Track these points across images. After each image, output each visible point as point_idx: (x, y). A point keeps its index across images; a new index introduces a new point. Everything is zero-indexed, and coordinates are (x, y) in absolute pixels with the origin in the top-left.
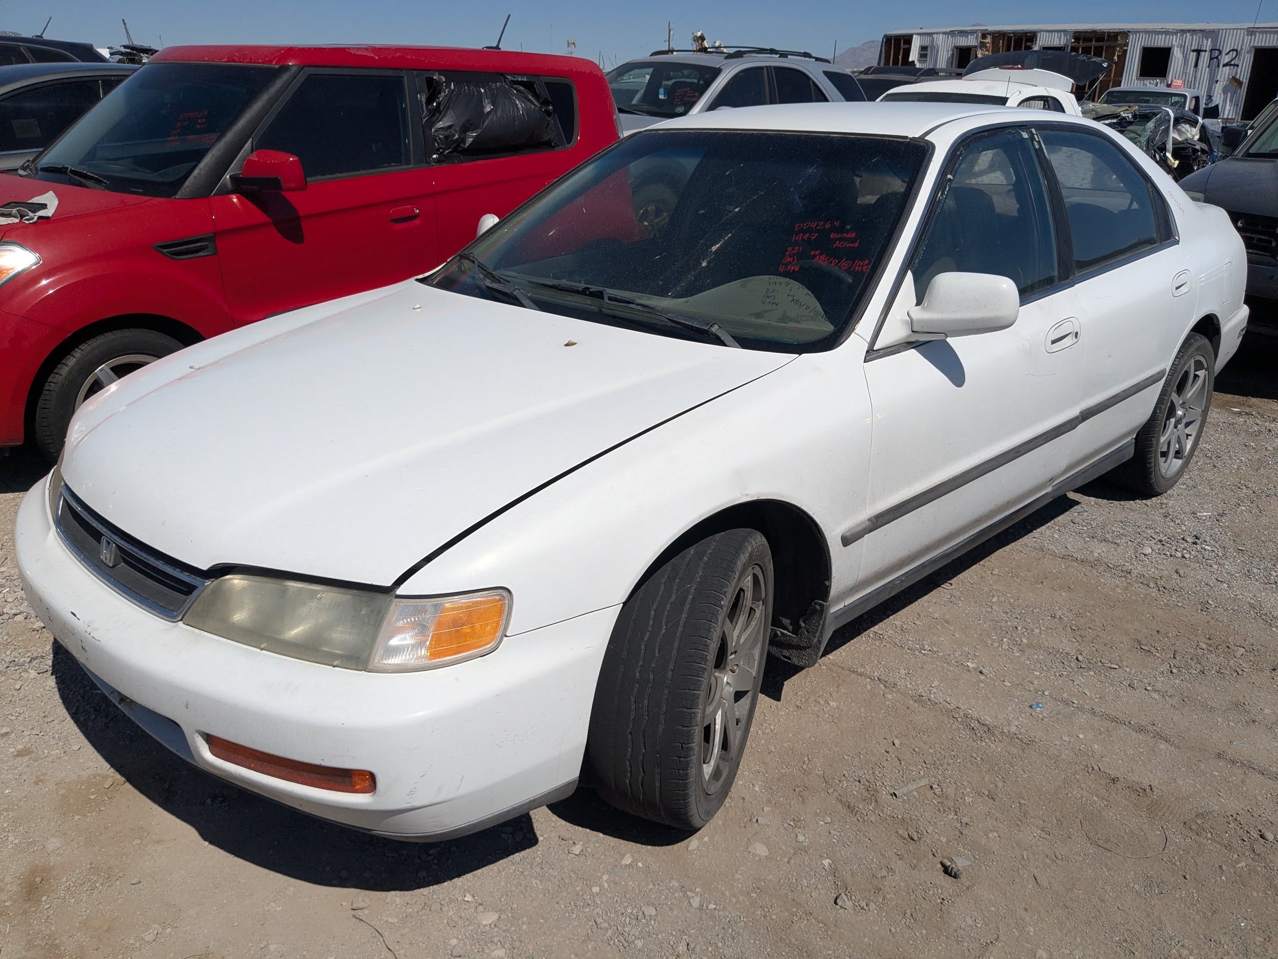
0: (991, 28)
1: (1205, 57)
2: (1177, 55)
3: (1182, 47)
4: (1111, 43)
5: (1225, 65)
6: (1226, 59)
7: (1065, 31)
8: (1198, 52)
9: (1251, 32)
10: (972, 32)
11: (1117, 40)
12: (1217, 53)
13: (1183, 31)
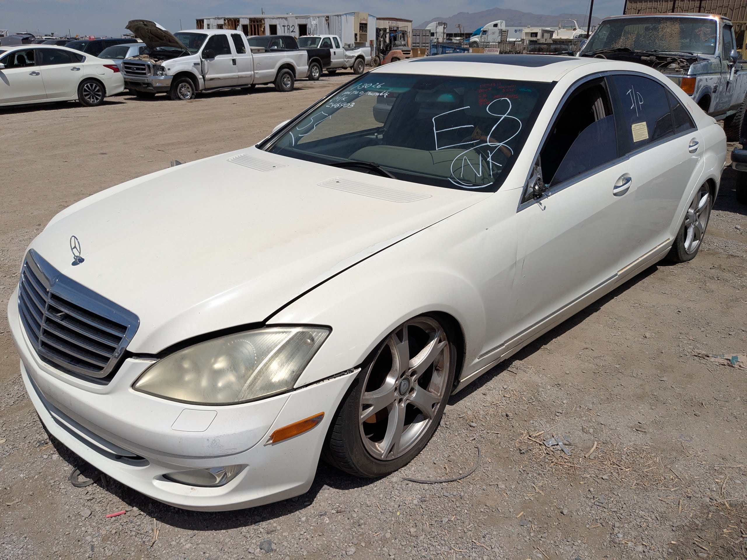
0: (227, 17)
1: (286, 28)
2: (278, 27)
3: (279, 24)
4: (261, 23)
5: (292, 32)
6: (291, 29)
7: (247, 18)
8: (284, 26)
9: (297, 18)
10: (221, 18)
11: (262, 22)
12: (288, 27)
13: (279, 18)
